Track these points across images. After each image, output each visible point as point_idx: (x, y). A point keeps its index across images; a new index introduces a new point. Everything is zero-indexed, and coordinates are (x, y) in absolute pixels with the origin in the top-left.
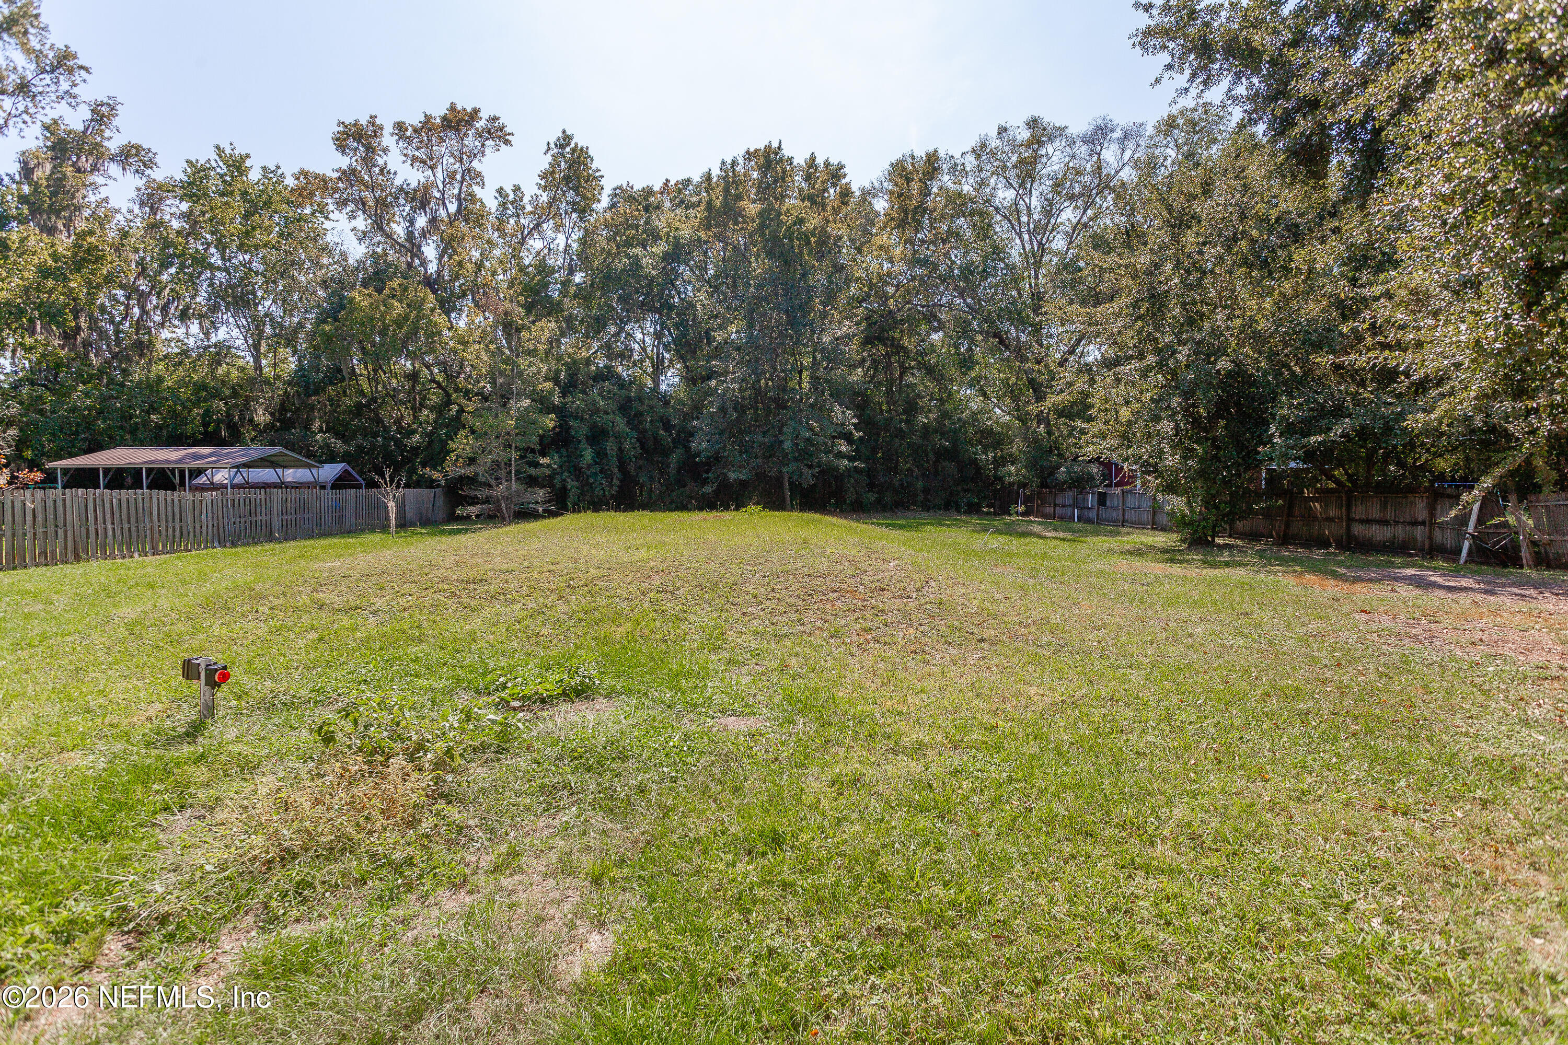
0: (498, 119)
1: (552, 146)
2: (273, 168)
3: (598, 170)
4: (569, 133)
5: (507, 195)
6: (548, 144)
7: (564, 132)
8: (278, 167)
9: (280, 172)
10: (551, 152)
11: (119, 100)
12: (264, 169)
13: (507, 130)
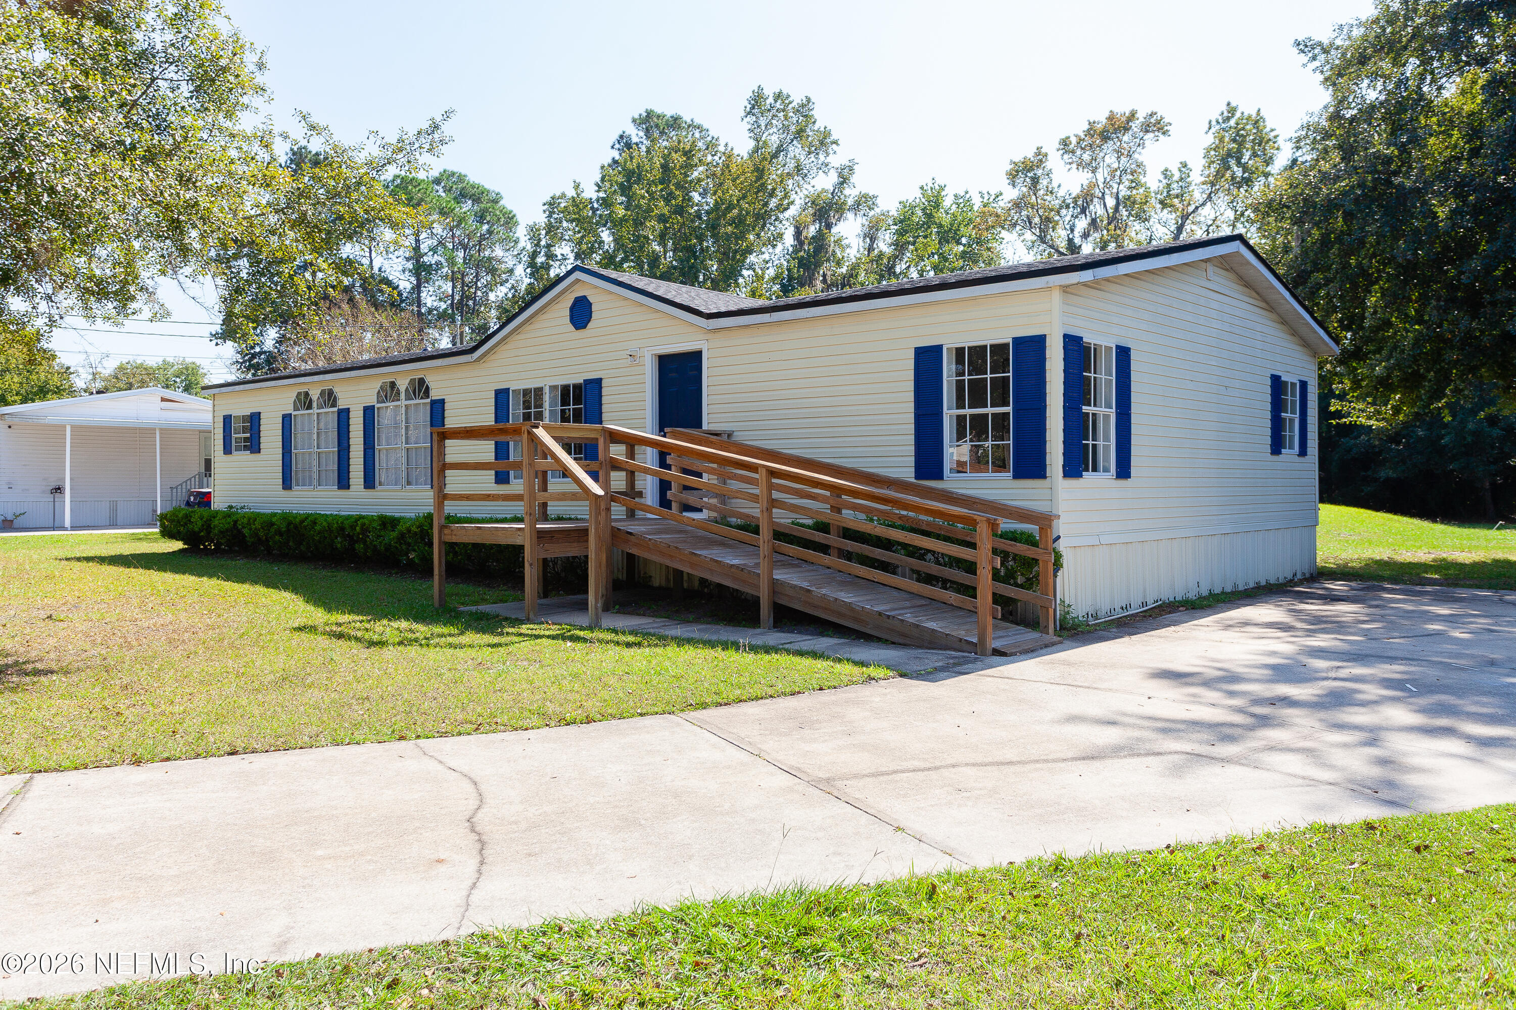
0: (1156, 113)
1: (1214, 123)
2: (962, 194)
3: (1272, 130)
4: (1233, 104)
5: (1172, 175)
6: (1210, 122)
7: (1229, 104)
8: (967, 193)
9: (968, 196)
10: (1213, 130)
11: (856, 161)
12: (956, 196)
13: (1166, 120)
